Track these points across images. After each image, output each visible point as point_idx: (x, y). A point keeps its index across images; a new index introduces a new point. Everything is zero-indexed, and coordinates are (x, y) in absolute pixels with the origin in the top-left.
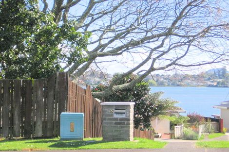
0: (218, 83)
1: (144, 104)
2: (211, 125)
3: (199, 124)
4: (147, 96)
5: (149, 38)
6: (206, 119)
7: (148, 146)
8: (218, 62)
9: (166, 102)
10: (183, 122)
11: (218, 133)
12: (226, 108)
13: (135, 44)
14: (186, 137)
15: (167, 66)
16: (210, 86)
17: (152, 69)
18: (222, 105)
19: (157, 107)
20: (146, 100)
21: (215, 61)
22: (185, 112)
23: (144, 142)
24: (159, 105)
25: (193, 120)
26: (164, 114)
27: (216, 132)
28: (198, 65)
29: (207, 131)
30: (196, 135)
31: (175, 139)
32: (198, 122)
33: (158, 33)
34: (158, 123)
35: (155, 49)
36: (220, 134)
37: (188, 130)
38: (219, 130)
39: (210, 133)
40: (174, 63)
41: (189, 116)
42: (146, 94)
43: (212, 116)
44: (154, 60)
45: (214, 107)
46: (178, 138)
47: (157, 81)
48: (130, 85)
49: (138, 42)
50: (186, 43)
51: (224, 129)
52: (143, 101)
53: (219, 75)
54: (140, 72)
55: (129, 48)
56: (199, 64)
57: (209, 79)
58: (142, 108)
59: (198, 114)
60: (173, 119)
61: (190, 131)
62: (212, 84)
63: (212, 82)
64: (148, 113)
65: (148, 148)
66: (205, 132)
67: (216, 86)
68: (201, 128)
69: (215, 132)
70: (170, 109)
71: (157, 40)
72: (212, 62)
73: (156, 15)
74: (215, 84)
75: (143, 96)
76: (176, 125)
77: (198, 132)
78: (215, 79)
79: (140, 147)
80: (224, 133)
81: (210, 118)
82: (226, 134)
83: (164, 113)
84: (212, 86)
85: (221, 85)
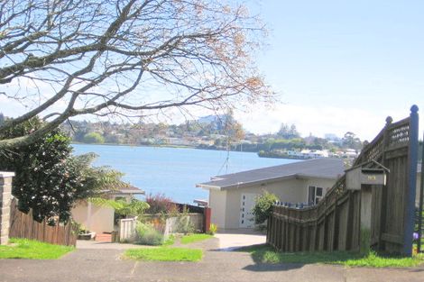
0: (217, 142)
1: (60, 176)
2: (188, 218)
3: (167, 217)
4: (64, 161)
5: (63, 54)
6: (181, 207)
7: (31, 255)
8: (194, 103)
9: (101, 173)
10: (138, 211)
11: (201, 233)
12: (219, 188)
13: (36, 64)
14: (140, 240)
15: (100, 107)
16: (201, 147)
17: (71, 111)
18: (212, 183)
19: (83, 182)
20: (62, 168)
21: (188, 101)
22: (143, 193)
23: (27, 247)
24: (87, 179)
25: (156, 209)
26: (98, 195)
27: (198, 233)
28: (156, 107)
29: (181, 230)
30: (159, 236)
31: (119, 242)
32: (165, 212)
33: (80, 45)
34: (92, 213)
35: (76, 75)
36: (204, 235)
37: (145, 227)
38: (203, 228)
39: (185, 233)
40: (111, 102)
41: (150, 202)
42: (63, 157)
43: (195, 201)
44: (75, 95)
45: (197, 186)
46: (126, 242)
47: (105, 135)
48: (27, 140)
49: (41, 60)
50: (135, 65)
51: (212, 227)
52: (57, 170)
53: (219, 128)
54: (48, 116)
55: (25, 70)
56: (158, 105)
57: (201, 134)
58: (56, 182)
59: (166, 197)
60: (120, 205)
61: (148, 229)
62: (206, 143)
63: (207, 139)
64: (65, 194)
65: (31, 258)
66: (177, 231)
67: (212, 148)
68: (170, 224)
69: (195, 232)
70: (107, 187)
71: (80, 58)
72: (183, 103)
73: (81, 11)
74: (211, 143)
75: (57, 161)
76: (124, 217)
77: (163, 231)
78: (212, 136)
79: (16, 255)
80: (211, 234)
81: (188, 206)
82: (216, 235)
83: (96, 194)
84: (206, 147)
85: (221, 147)
